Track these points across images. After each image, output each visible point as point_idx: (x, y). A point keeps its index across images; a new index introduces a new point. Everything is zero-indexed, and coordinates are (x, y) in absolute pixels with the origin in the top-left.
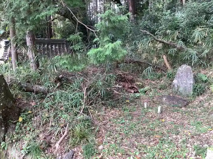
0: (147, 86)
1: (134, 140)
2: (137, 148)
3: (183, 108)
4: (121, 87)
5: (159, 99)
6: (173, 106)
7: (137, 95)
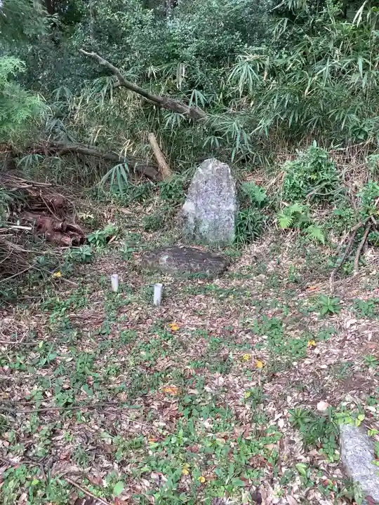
0: (109, 221)
1: (96, 427)
2: (111, 458)
3: (217, 281)
4: (30, 229)
5: (150, 259)
6: (191, 278)
7: (85, 250)
